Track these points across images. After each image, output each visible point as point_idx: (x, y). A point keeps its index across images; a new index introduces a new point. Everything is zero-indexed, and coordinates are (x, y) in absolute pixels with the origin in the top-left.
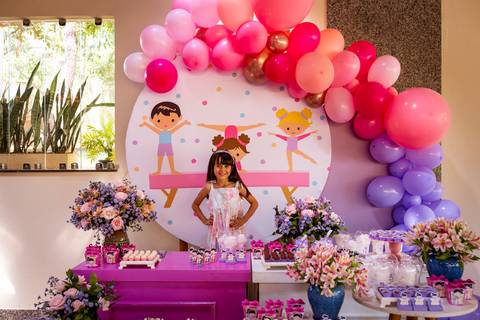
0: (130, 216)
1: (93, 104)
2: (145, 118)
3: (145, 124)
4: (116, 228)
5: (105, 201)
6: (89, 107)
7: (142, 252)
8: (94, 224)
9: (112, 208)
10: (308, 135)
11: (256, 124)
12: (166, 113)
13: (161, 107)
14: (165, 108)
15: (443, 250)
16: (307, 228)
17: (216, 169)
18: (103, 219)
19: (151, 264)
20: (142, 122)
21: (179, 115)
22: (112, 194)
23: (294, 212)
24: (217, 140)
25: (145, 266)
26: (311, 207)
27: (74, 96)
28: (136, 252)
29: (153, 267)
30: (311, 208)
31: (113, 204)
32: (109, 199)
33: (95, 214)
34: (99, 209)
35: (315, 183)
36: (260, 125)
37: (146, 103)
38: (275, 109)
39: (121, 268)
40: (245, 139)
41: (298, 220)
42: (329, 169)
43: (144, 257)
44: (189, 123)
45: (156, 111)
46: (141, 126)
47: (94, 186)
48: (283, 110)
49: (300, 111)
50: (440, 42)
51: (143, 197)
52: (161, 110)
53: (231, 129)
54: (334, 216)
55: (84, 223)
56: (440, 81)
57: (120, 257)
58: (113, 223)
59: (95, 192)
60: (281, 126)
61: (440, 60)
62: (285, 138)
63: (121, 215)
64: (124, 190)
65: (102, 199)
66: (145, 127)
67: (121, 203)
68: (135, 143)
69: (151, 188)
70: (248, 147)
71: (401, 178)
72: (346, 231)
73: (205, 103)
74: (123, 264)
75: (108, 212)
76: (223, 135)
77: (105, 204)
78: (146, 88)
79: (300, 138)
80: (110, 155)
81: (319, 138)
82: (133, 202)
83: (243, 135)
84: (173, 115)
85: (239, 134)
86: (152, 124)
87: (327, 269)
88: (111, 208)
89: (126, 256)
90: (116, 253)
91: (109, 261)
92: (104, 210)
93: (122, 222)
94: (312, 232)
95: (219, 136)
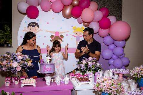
0: (23, 65)
2: (25, 28)
4: (18, 70)
5: (13, 60)
9: (16, 62)
12: (33, 26)
13: (31, 24)
14: (33, 24)
18: (13, 67)
19: (34, 85)
21: (38, 27)
22: (16, 57)
23: (85, 63)
24: (52, 37)
28: (27, 79)
33: (9, 65)
34: (11, 63)
36: (67, 32)
37: (26, 22)
38: (72, 26)
43: (31, 82)
44: (42, 30)
45: (29, 25)
46: (24, 30)
47: (8, 54)
48: (75, 27)
50: (122, 8)
53: (57, 33)
59: (9, 56)
63: (20, 65)
67: (20, 61)
68: (21, 37)
70: (63, 39)
71: (112, 50)
73: (48, 23)
74: (23, 85)
82: (25, 60)
83: (61, 35)
84: (36, 27)
85: (60, 35)
86: (28, 30)
90: (18, 81)
91: (16, 84)
92: (13, 63)
93: (20, 68)
94: (93, 70)
95: (53, 35)
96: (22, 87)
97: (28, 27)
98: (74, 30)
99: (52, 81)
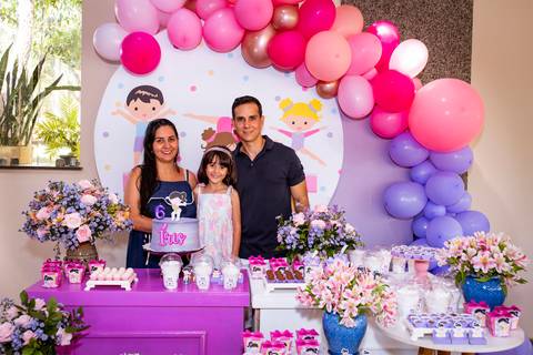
0: (99, 224)
1: (54, 86)
3: (119, 112)
4: (82, 239)
5: (68, 206)
6: (48, 91)
7: (114, 270)
8: (53, 234)
9: (77, 214)
10: (317, 130)
12: (146, 99)
13: (140, 92)
15: (485, 271)
16: (317, 242)
18: (66, 227)
19: (126, 285)
20: (115, 110)
21: (162, 102)
22: (77, 197)
23: (302, 223)
24: (207, 134)
25: (118, 287)
26: (323, 217)
27: (30, 75)
28: (107, 269)
29: (128, 288)
30: (320, 218)
31: (78, 210)
32: (73, 203)
33: (55, 222)
34: (60, 216)
35: (323, 189)
37: (121, 86)
38: (278, 98)
41: (307, 233)
42: (340, 172)
43: (117, 276)
44: (174, 113)
45: (133, 96)
46: (114, 114)
47: (54, 187)
48: (288, 100)
50: (471, 27)
51: (116, 202)
52: (140, 96)
53: (225, 122)
54: (349, 228)
55: (40, 233)
56: (469, 73)
57: (86, 276)
58: (78, 234)
59: (56, 194)
60: (284, 119)
61: (470, 48)
62: (289, 134)
63: (88, 223)
64: (92, 193)
65: (65, 203)
67: (89, 209)
68: (106, 135)
71: (424, 185)
72: (363, 247)
73: (193, 89)
74: (90, 284)
75: (73, 220)
76: (215, 128)
77: (69, 209)
78: (121, 68)
79: (308, 134)
80: (74, 150)
81: (330, 135)
82: (104, 207)
84: (154, 102)
86: (127, 112)
87: (348, 294)
88: (75, 215)
89: (94, 274)
90: (81, 271)
91: (72, 281)
92: (67, 216)
93: (89, 232)
94: (324, 247)
95: (210, 129)
96: (87, 289)
97: (128, 103)
98: (285, 110)
99: (186, 278)
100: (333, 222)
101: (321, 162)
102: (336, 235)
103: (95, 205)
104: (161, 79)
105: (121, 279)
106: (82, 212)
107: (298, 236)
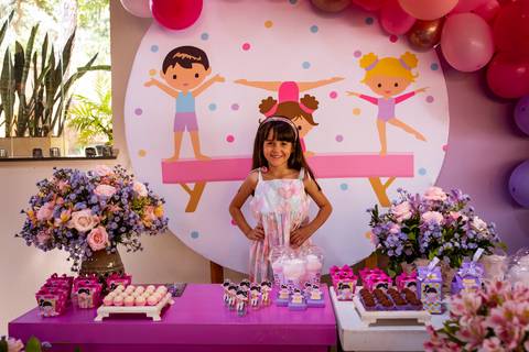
0: (121, 223)
1: (88, 67)
2: (153, 72)
3: (154, 82)
4: (96, 247)
5: (78, 200)
6: (81, 72)
7: (140, 289)
8: (58, 240)
9: (89, 211)
10: (412, 94)
11: (328, 78)
12: (187, 64)
13: (178, 55)
14: (184, 56)
16: (434, 244)
17: (267, 149)
18: (74, 231)
19: (154, 313)
21: (207, 66)
22: (90, 188)
23: (407, 216)
24: (266, 106)
25: (142, 316)
26: (438, 207)
28: (130, 288)
29: (157, 318)
30: (436, 209)
31: (90, 206)
32: (84, 197)
33: (58, 222)
34: (65, 214)
35: (422, 172)
36: (335, 80)
37: (154, 49)
38: (357, 54)
39: (99, 319)
40: (311, 103)
41: (417, 231)
42: (445, 148)
43: (141, 299)
44: (222, 80)
45: (170, 61)
46: (148, 85)
47: (61, 176)
48: (371, 54)
49: (398, 57)
51: (144, 193)
52: (179, 60)
53: (289, 88)
54: (478, 223)
55: (42, 238)
57: (98, 302)
58: (90, 239)
59: (62, 185)
60: (368, 81)
62: (374, 101)
63: (104, 223)
64: (112, 183)
65: (73, 196)
66: (154, 87)
67: (103, 204)
68: (139, 112)
69: (164, 182)
70: (316, 115)
73: (246, 47)
74: (104, 311)
75: (82, 219)
76: (275, 96)
77: (78, 205)
78: (155, 25)
79: (399, 100)
81: (430, 99)
82: (124, 201)
83: (307, 96)
84: (198, 67)
85: (302, 95)
86: (164, 82)
88: (86, 213)
89: (107, 298)
92: (76, 215)
93: (105, 236)
94: (445, 252)
95: (270, 98)
97: (165, 70)
98: (369, 69)
100: (455, 215)
101: (420, 137)
102: (462, 233)
103: (113, 198)
104: (205, 37)
105: (147, 305)
106: (96, 208)
107: (404, 237)
